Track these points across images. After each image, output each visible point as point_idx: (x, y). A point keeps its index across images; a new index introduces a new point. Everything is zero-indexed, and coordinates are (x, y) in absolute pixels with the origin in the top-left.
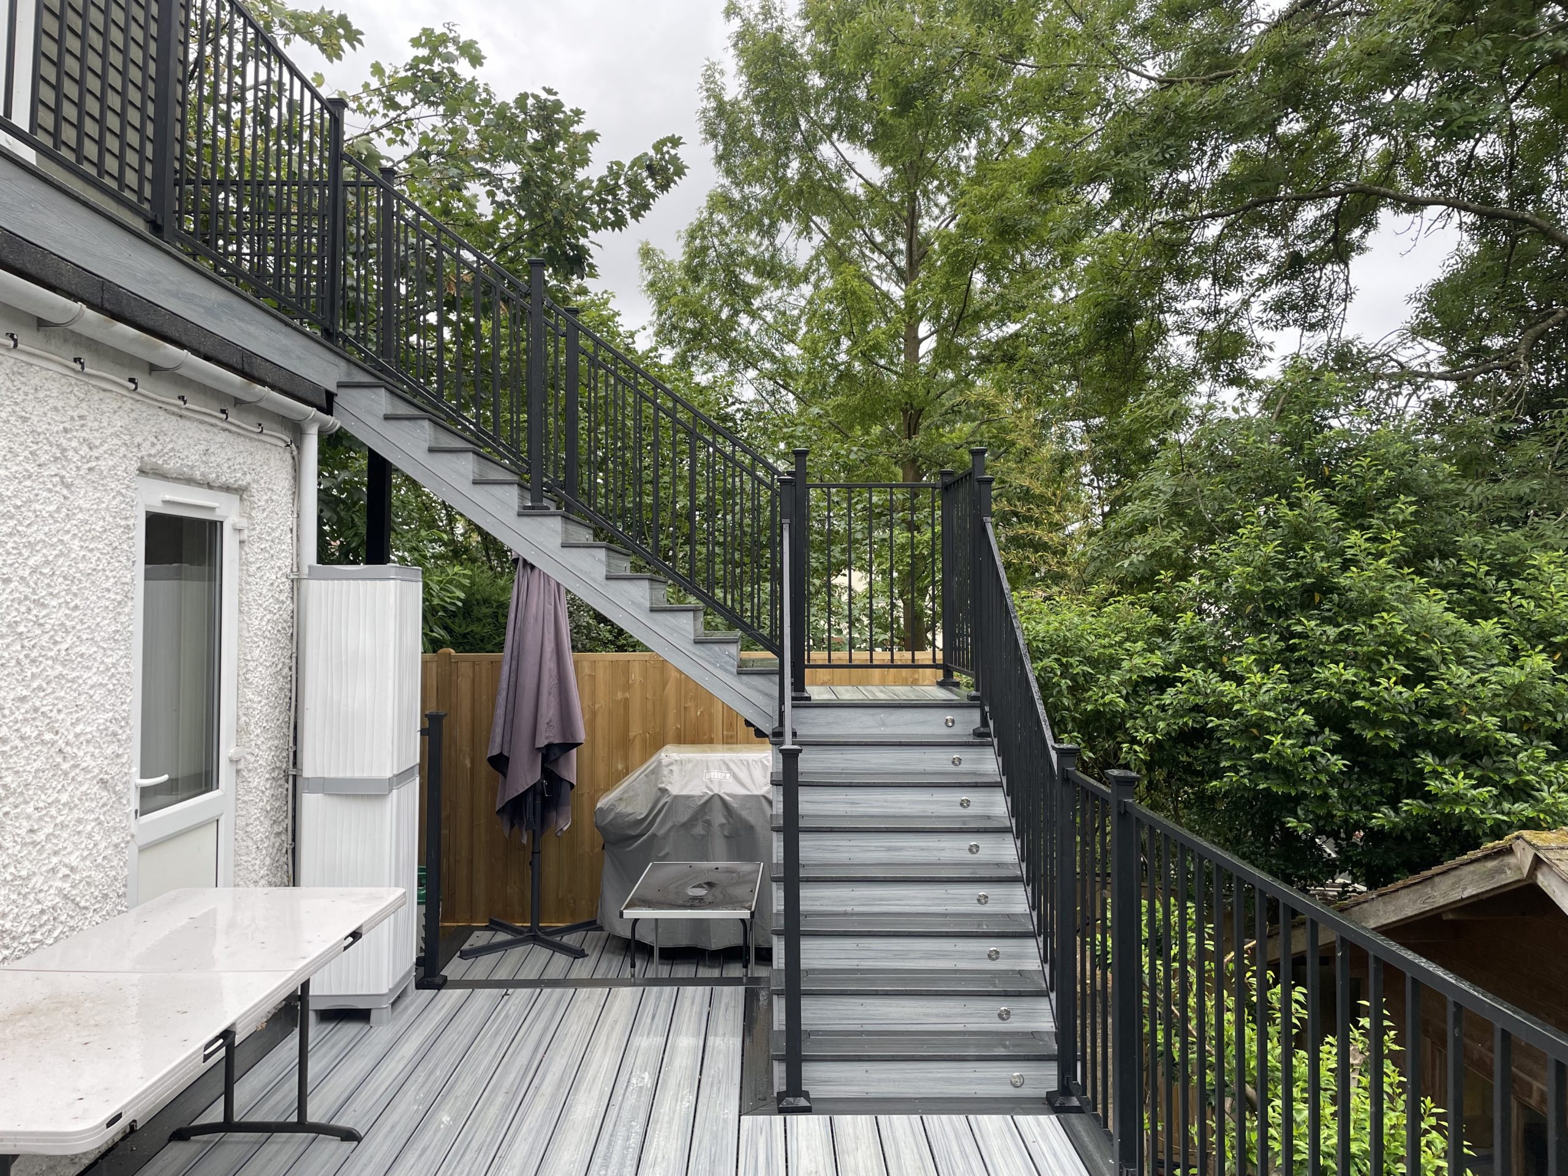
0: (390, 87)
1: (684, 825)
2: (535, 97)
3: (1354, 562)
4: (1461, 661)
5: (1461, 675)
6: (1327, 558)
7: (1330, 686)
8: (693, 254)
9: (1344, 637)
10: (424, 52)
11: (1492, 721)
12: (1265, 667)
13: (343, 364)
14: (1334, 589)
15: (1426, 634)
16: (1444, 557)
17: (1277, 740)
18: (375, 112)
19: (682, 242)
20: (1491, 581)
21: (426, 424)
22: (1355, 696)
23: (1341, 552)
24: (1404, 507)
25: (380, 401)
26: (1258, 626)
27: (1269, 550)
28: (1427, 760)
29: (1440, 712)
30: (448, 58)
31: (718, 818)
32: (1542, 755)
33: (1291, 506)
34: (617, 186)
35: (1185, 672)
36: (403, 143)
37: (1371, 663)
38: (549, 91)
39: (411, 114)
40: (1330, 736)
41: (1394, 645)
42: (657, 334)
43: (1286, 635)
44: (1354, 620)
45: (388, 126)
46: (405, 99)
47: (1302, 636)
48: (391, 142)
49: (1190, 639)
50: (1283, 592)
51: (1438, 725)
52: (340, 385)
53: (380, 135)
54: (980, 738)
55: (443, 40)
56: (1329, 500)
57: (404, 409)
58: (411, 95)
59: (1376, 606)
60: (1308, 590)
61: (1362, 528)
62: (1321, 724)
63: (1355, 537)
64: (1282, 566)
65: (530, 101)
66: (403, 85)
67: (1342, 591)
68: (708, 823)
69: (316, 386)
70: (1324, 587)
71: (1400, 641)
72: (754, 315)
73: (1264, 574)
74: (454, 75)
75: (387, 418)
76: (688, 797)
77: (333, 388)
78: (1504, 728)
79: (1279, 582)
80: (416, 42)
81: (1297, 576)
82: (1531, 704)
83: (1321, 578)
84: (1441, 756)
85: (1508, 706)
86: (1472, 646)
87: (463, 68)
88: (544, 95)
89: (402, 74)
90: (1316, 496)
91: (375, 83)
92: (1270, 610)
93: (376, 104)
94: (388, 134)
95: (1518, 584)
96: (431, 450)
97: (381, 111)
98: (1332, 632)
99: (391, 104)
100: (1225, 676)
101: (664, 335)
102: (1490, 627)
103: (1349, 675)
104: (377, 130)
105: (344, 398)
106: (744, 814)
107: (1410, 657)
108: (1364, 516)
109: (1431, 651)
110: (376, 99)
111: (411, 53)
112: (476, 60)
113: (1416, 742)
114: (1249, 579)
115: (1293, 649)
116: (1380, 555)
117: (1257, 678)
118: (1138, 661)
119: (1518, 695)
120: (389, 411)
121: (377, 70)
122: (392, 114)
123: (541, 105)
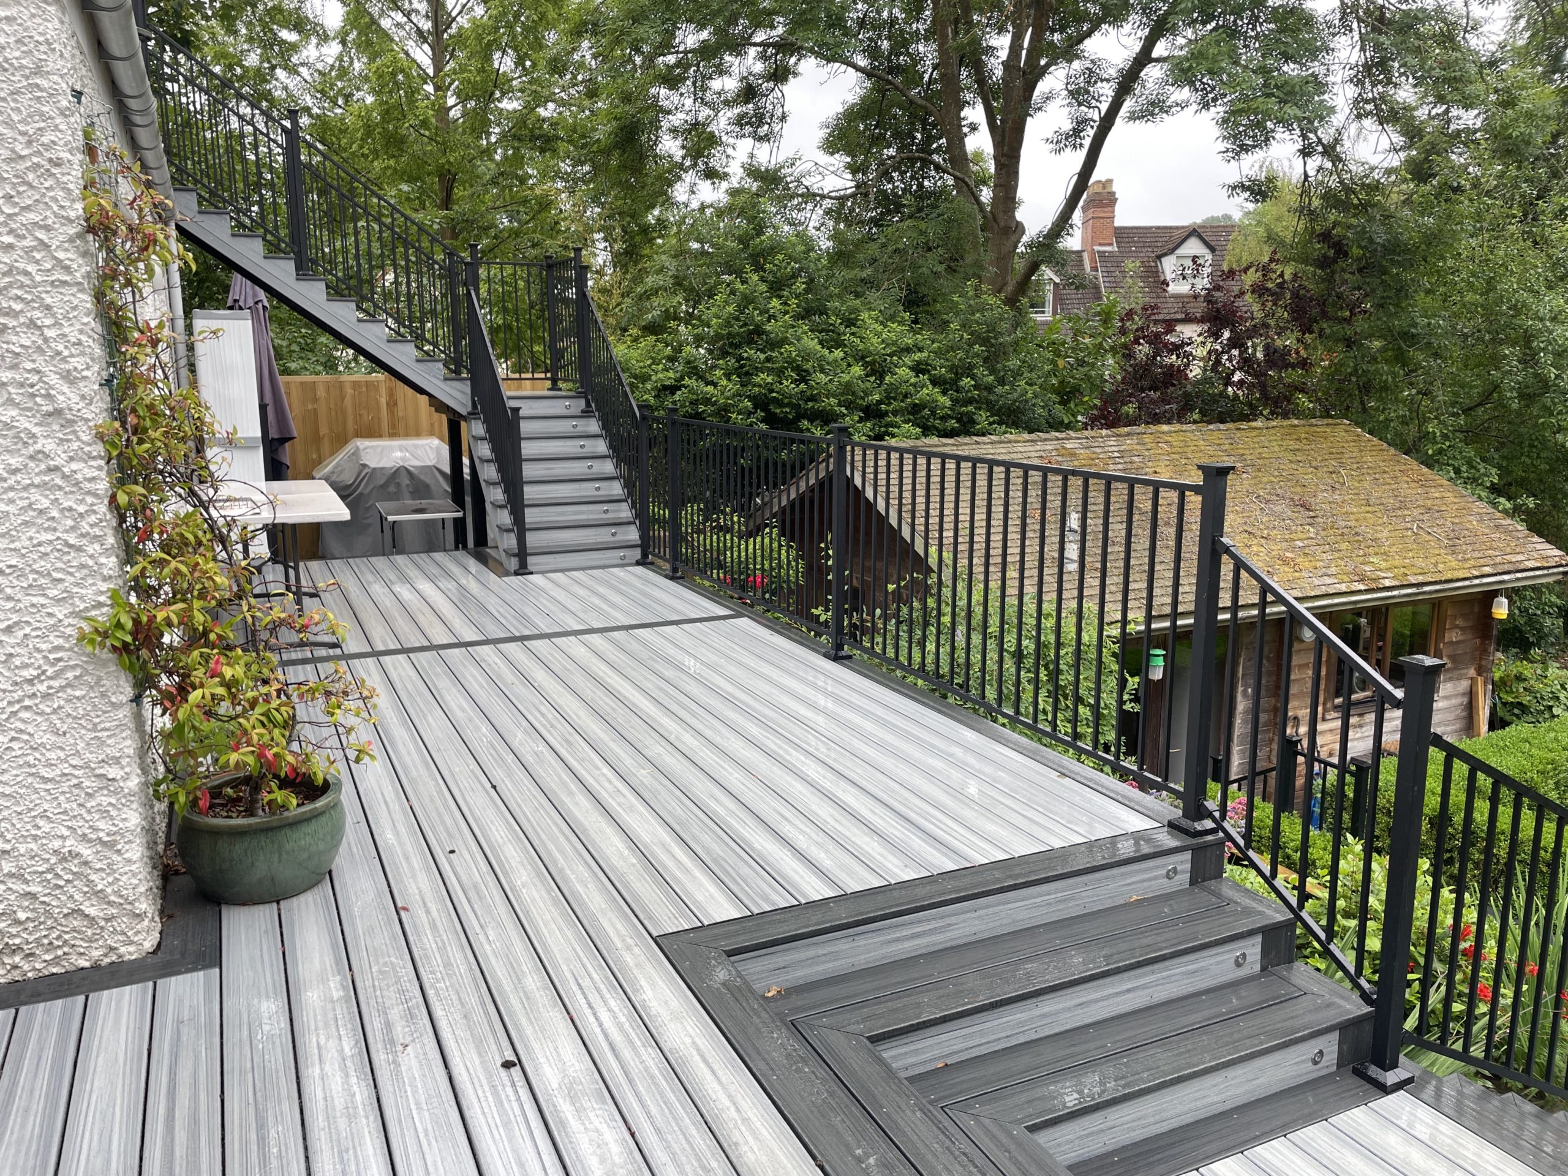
1: (382, 486)
3: (773, 317)
4: (822, 371)
5: (822, 378)
6: (761, 314)
7: (760, 386)
9: (768, 359)
11: (833, 401)
12: (728, 376)
14: (764, 332)
15: (807, 356)
16: (821, 314)
17: (734, 416)
20: (842, 328)
22: (772, 391)
23: (767, 311)
24: (800, 286)
26: (724, 354)
27: (731, 309)
28: (805, 423)
29: (812, 398)
31: (405, 481)
32: (856, 418)
33: (743, 283)
35: (687, 381)
37: (780, 373)
40: (760, 414)
41: (791, 362)
43: (740, 359)
44: (772, 350)
47: (748, 359)
49: (688, 362)
50: (738, 334)
51: (810, 404)
54: (586, 413)
56: (763, 279)
59: (784, 341)
60: (751, 333)
61: (780, 297)
62: (756, 407)
63: (775, 303)
64: (737, 319)
67: (767, 333)
68: (398, 485)
70: (759, 331)
71: (794, 360)
73: (728, 324)
76: (382, 469)
78: (839, 405)
79: (736, 329)
81: (745, 325)
82: (853, 394)
83: (758, 326)
84: (811, 421)
85: (842, 394)
86: (828, 363)
90: (755, 277)
92: (731, 345)
95: (854, 329)
98: (762, 356)
100: (707, 384)
102: (838, 353)
103: (769, 380)
106: (422, 477)
107: (798, 369)
108: (781, 290)
109: (808, 366)
113: (799, 417)
114: (720, 326)
115: (742, 367)
116: (786, 313)
117: (724, 382)
118: (660, 375)
119: (848, 387)
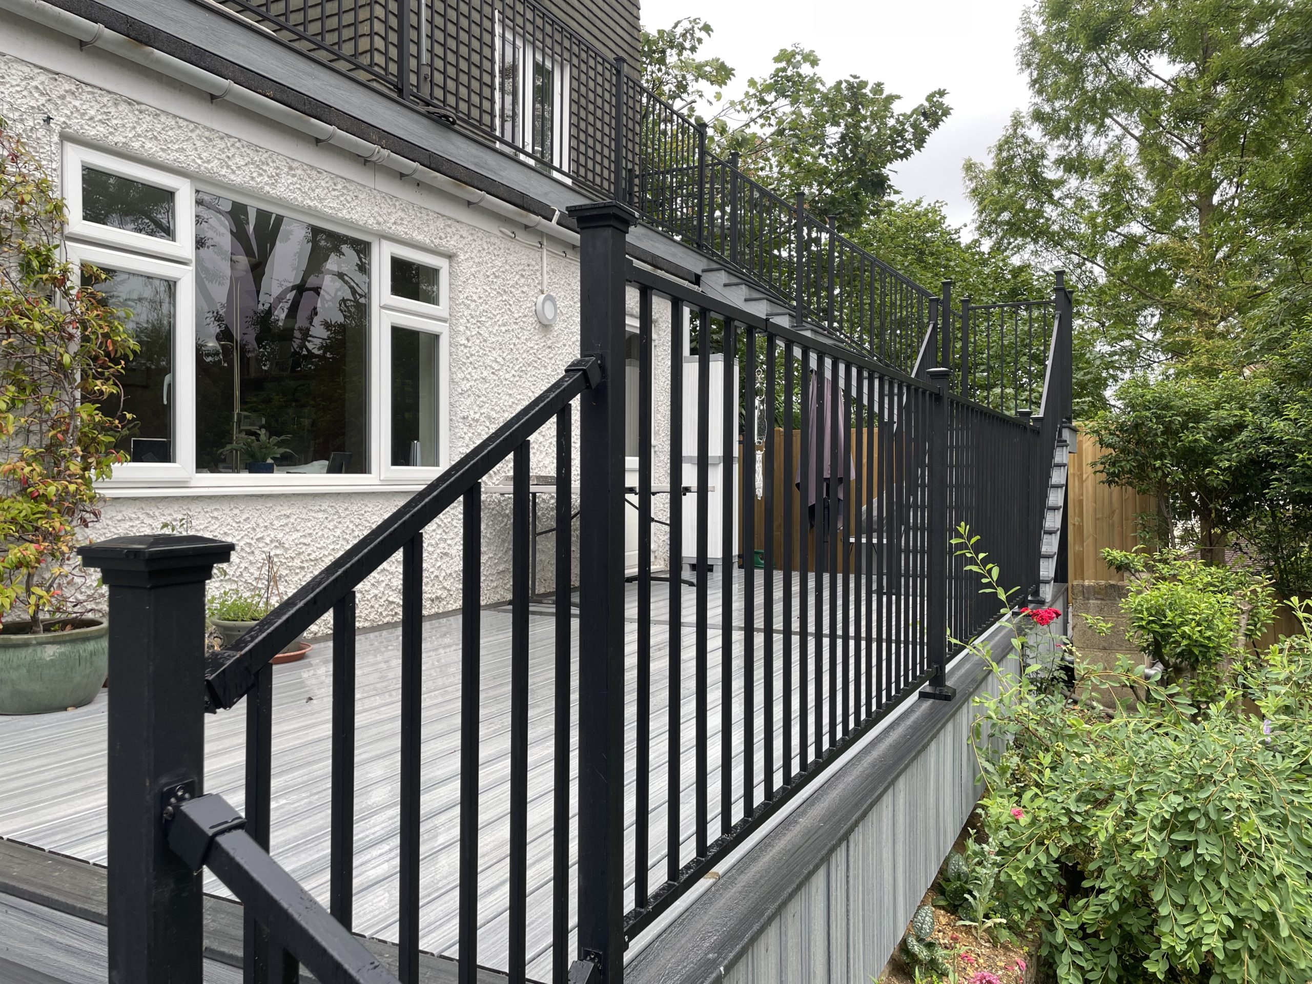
0: (761, 92)
2: (846, 81)
8: (1000, 164)
10: (783, 64)
13: (705, 260)
18: (752, 109)
19: (992, 155)
21: (743, 287)
25: (722, 277)
30: (797, 66)
34: (904, 130)
36: (770, 125)
38: (855, 77)
39: (775, 105)
42: (979, 228)
45: (761, 116)
46: (770, 97)
48: (763, 126)
52: (704, 271)
53: (756, 123)
55: (793, 54)
57: (735, 280)
58: (774, 94)
65: (844, 85)
66: (768, 89)
69: (689, 272)
72: (1057, 204)
74: (800, 75)
75: (725, 285)
77: (699, 272)
80: (777, 60)
87: (806, 70)
88: (852, 80)
89: (769, 81)
91: (752, 91)
93: (753, 104)
94: (760, 121)
96: (746, 300)
97: (756, 107)
99: (762, 102)
101: (984, 230)
104: (753, 120)
105: (705, 278)
110: (753, 101)
111: (773, 67)
112: (814, 63)
120: (727, 282)
121: (752, 83)
122: (763, 108)
123: (850, 86)
